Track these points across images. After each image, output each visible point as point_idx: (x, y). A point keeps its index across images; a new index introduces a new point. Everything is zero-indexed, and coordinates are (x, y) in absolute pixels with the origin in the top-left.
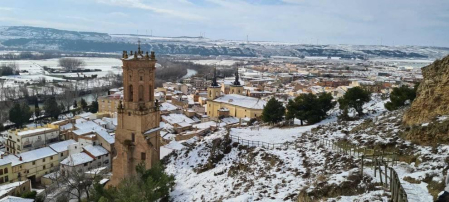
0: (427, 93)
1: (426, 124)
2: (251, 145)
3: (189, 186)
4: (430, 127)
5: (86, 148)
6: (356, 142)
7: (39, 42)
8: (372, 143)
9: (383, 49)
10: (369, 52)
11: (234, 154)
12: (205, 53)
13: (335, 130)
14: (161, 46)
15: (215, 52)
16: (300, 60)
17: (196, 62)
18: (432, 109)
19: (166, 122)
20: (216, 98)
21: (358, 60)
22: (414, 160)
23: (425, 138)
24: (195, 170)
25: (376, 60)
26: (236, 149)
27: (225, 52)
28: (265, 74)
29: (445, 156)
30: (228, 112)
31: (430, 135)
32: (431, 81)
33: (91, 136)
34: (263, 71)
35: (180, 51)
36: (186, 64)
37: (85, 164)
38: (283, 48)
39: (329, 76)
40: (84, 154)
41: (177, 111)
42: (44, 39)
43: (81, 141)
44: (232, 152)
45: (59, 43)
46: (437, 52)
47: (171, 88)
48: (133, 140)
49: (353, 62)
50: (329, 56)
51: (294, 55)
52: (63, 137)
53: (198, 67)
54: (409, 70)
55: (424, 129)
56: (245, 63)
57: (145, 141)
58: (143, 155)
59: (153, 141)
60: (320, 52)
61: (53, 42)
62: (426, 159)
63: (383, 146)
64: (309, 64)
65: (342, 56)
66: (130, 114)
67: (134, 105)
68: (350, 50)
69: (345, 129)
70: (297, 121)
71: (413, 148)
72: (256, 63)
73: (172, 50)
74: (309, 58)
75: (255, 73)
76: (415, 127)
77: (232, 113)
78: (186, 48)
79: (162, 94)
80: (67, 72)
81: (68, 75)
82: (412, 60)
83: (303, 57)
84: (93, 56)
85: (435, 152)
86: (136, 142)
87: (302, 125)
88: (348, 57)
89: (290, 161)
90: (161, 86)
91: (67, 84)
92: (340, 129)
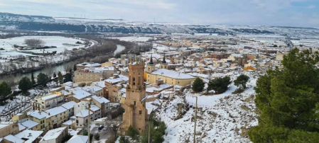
3: (173, 127)
9: (246, 28)
10: (236, 30)
12: (125, 31)
13: (237, 99)
14: (93, 26)
15: (132, 31)
16: (192, 36)
17: (122, 39)
21: (230, 36)
24: (172, 119)
25: (241, 36)
26: (192, 109)
27: (140, 31)
28: (171, 48)
30: (162, 81)
34: (169, 45)
35: (107, 30)
38: (179, 27)
39: (213, 50)
42: (4, 21)
43: (82, 102)
44: (190, 110)
45: (16, 24)
46: (280, 29)
49: (227, 38)
50: (211, 33)
51: (187, 32)
52: (67, 100)
53: (123, 43)
54: (263, 44)
56: (156, 39)
60: (204, 30)
61: (11, 23)
64: (199, 40)
65: (219, 33)
67: (135, 87)
68: (224, 28)
69: (242, 99)
72: (162, 39)
73: (102, 29)
74: (198, 35)
75: (164, 48)
77: (164, 81)
78: (112, 28)
80: (33, 49)
81: (34, 51)
82: (264, 35)
83: (193, 34)
84: (45, 34)
86: (136, 105)
88: (223, 34)
89: (223, 115)
91: (39, 59)
92: (239, 98)
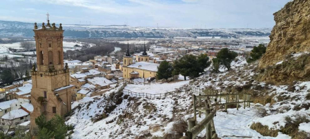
0: (280, 35)
1: (281, 63)
2: (138, 96)
3: (84, 134)
4: (284, 65)
5: (23, 105)
6: (218, 88)
7: (8, 31)
8: (230, 87)
9: (249, 30)
10: (239, 33)
11: (124, 105)
12: (128, 36)
13: (206, 81)
14: (97, 32)
15: (135, 36)
16: (194, 39)
17: (121, 42)
18: (285, 50)
19: (91, 83)
20: (130, 64)
21: (233, 39)
22: (269, 100)
23: (280, 77)
24: (92, 120)
25: (244, 38)
26: (126, 100)
27: (142, 35)
28: (169, 49)
29: (305, 93)
30: (138, 74)
31: (285, 74)
32: (283, 22)
33: (28, 96)
34: (168, 47)
35: (110, 36)
36: (114, 43)
37: (22, 118)
38: (182, 31)
39: (212, 49)
40: (21, 110)
41: (100, 75)
42: (12, 29)
43: (21, 100)
44: (123, 103)
45: (23, 31)
47: (100, 60)
48: (46, 97)
49: (229, 40)
50: (213, 36)
51: (189, 36)
52: (9, 98)
53: (122, 46)
55: (278, 67)
56: (156, 42)
57: (55, 97)
58: (54, 109)
59: (63, 97)
60: (207, 34)
61: (19, 31)
62: (282, 98)
63: (239, 89)
64: (200, 42)
65: (222, 36)
66: (41, 75)
67: (44, 68)
68: (227, 32)
69: (214, 80)
70: (181, 77)
71: (268, 89)
72: (164, 42)
73: (105, 35)
74: (199, 38)
75: (162, 49)
76: (269, 68)
77: (141, 75)
78: (115, 33)
79: (91, 64)
80: (27, 51)
81: (26, 53)
83: (196, 37)
85: (292, 89)
86: (47, 99)
87: (185, 79)
88: (226, 36)
89: (163, 108)
90: (93, 59)
91: (24, 60)
92: (210, 80)
